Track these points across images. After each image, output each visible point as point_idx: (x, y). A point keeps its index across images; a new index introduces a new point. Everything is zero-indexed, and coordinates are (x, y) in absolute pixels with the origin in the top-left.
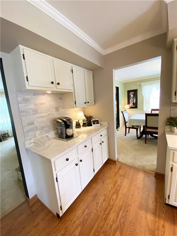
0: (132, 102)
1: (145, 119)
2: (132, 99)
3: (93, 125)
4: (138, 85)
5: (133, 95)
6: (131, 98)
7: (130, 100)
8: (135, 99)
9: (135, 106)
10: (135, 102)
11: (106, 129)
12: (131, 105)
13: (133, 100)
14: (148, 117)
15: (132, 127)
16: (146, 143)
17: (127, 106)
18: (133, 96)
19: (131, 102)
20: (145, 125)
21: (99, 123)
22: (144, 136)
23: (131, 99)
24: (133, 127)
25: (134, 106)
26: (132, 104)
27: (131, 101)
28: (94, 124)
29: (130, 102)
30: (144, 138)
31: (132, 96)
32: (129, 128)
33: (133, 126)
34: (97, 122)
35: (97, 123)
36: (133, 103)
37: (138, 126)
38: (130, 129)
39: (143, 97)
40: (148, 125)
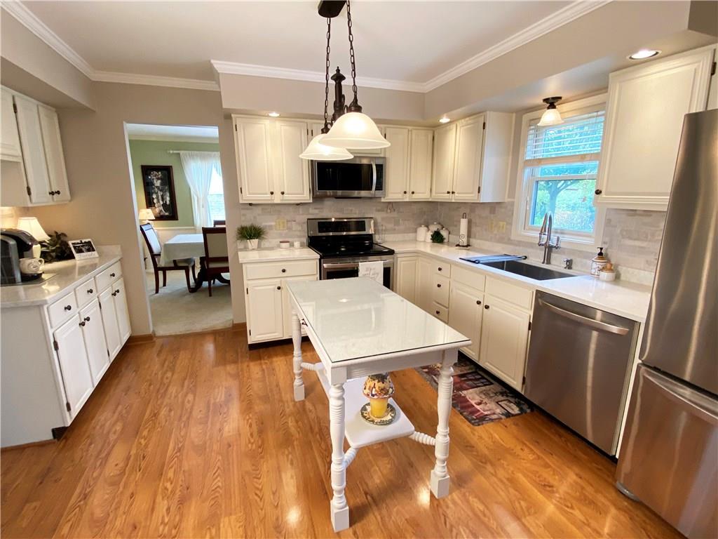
0: (161, 203)
1: (203, 241)
2: (160, 194)
3: (76, 255)
4: (173, 153)
5: (159, 181)
6: (156, 190)
7: (154, 196)
8: (168, 194)
9: (170, 214)
10: (168, 203)
11: (118, 264)
12: (159, 208)
13: (162, 196)
14: (208, 235)
15: (172, 265)
16: (210, 295)
17: (148, 213)
18: (161, 184)
19: (158, 202)
20: (204, 256)
21: (94, 250)
22: (205, 284)
23: (157, 193)
24: (176, 266)
25: (167, 214)
26: (162, 208)
27: (157, 198)
28: (80, 251)
29: (155, 201)
30: (206, 288)
31: (158, 183)
32: (164, 270)
33: (175, 261)
34: (87, 247)
35: (88, 250)
36: (164, 205)
37: (188, 261)
38: (167, 272)
39: (190, 189)
40: (211, 256)
